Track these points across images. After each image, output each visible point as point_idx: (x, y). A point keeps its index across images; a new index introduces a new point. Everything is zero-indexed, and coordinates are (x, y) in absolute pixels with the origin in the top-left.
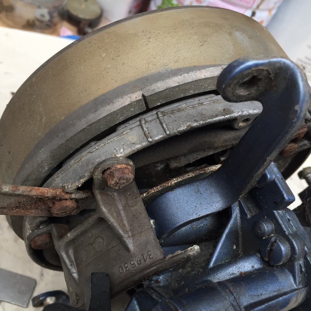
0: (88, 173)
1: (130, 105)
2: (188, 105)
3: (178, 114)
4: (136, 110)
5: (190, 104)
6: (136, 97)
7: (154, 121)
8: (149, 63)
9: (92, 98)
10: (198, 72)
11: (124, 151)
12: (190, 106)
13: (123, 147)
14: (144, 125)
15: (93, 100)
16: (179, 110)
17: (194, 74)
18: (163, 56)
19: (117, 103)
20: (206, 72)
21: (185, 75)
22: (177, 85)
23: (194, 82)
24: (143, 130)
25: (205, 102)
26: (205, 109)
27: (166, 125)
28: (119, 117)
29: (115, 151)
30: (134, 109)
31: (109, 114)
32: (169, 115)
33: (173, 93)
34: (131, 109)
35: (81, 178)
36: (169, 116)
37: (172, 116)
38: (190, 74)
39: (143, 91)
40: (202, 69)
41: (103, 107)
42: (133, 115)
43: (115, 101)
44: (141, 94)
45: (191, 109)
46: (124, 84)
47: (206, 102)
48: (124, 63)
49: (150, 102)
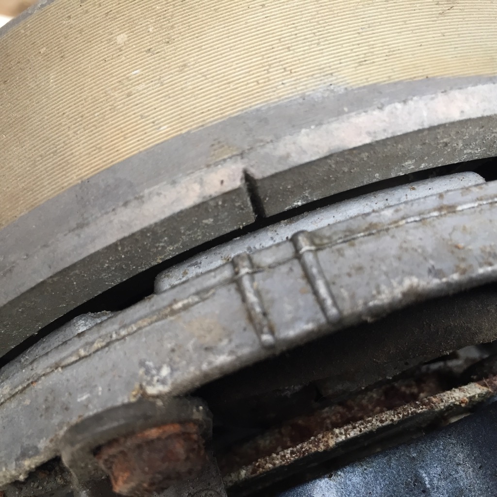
0: (48, 441)
1: (202, 208)
2: (401, 214)
3: (369, 246)
4: (220, 223)
5: (408, 206)
6: (222, 182)
7: (284, 269)
8: (270, 65)
9: (73, 178)
10: (441, 98)
11: (171, 374)
12: (409, 217)
13: (171, 359)
14: (246, 283)
15: (76, 186)
16: (373, 230)
17: (426, 104)
18: (318, 44)
19: (155, 198)
20: (467, 100)
21: (396, 108)
22: (368, 140)
23: (426, 133)
24: (244, 299)
25: (460, 204)
26: (464, 229)
27: (328, 285)
28: (161, 244)
29: (141, 371)
30: (216, 221)
31: (124, 239)
32: (339, 246)
33: (350, 169)
34: (205, 221)
35: (24, 455)
36: (339, 250)
37: (349, 252)
38: (411, 103)
39: (246, 160)
40: (451, 89)
41: (107, 213)
42: (211, 239)
43: (146, 191)
44: (241, 170)
45: (416, 228)
46: (181, 135)
47: (465, 203)
48: (185, 65)
49: (270, 197)
